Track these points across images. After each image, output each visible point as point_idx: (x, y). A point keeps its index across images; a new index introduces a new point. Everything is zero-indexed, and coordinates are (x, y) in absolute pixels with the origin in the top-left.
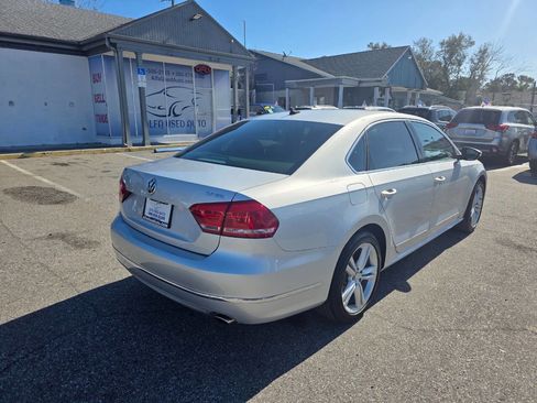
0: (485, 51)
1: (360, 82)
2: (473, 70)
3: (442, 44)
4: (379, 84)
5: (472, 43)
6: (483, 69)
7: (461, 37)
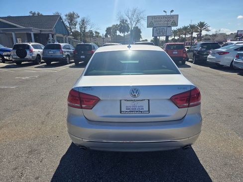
0: (84, 21)
1: (41, 31)
2: (81, 28)
3: (66, 16)
4: (51, 32)
5: (79, 17)
6: (84, 28)
7: (74, 13)
